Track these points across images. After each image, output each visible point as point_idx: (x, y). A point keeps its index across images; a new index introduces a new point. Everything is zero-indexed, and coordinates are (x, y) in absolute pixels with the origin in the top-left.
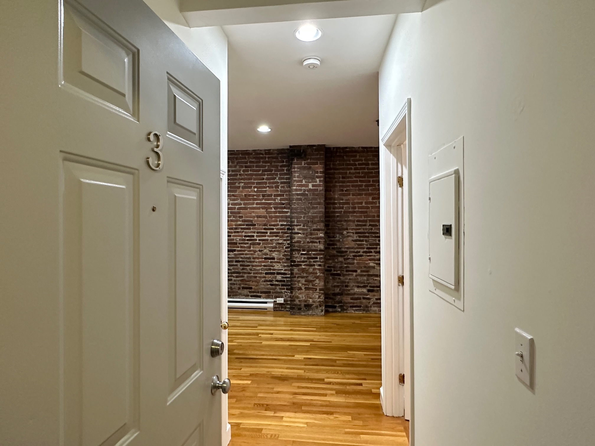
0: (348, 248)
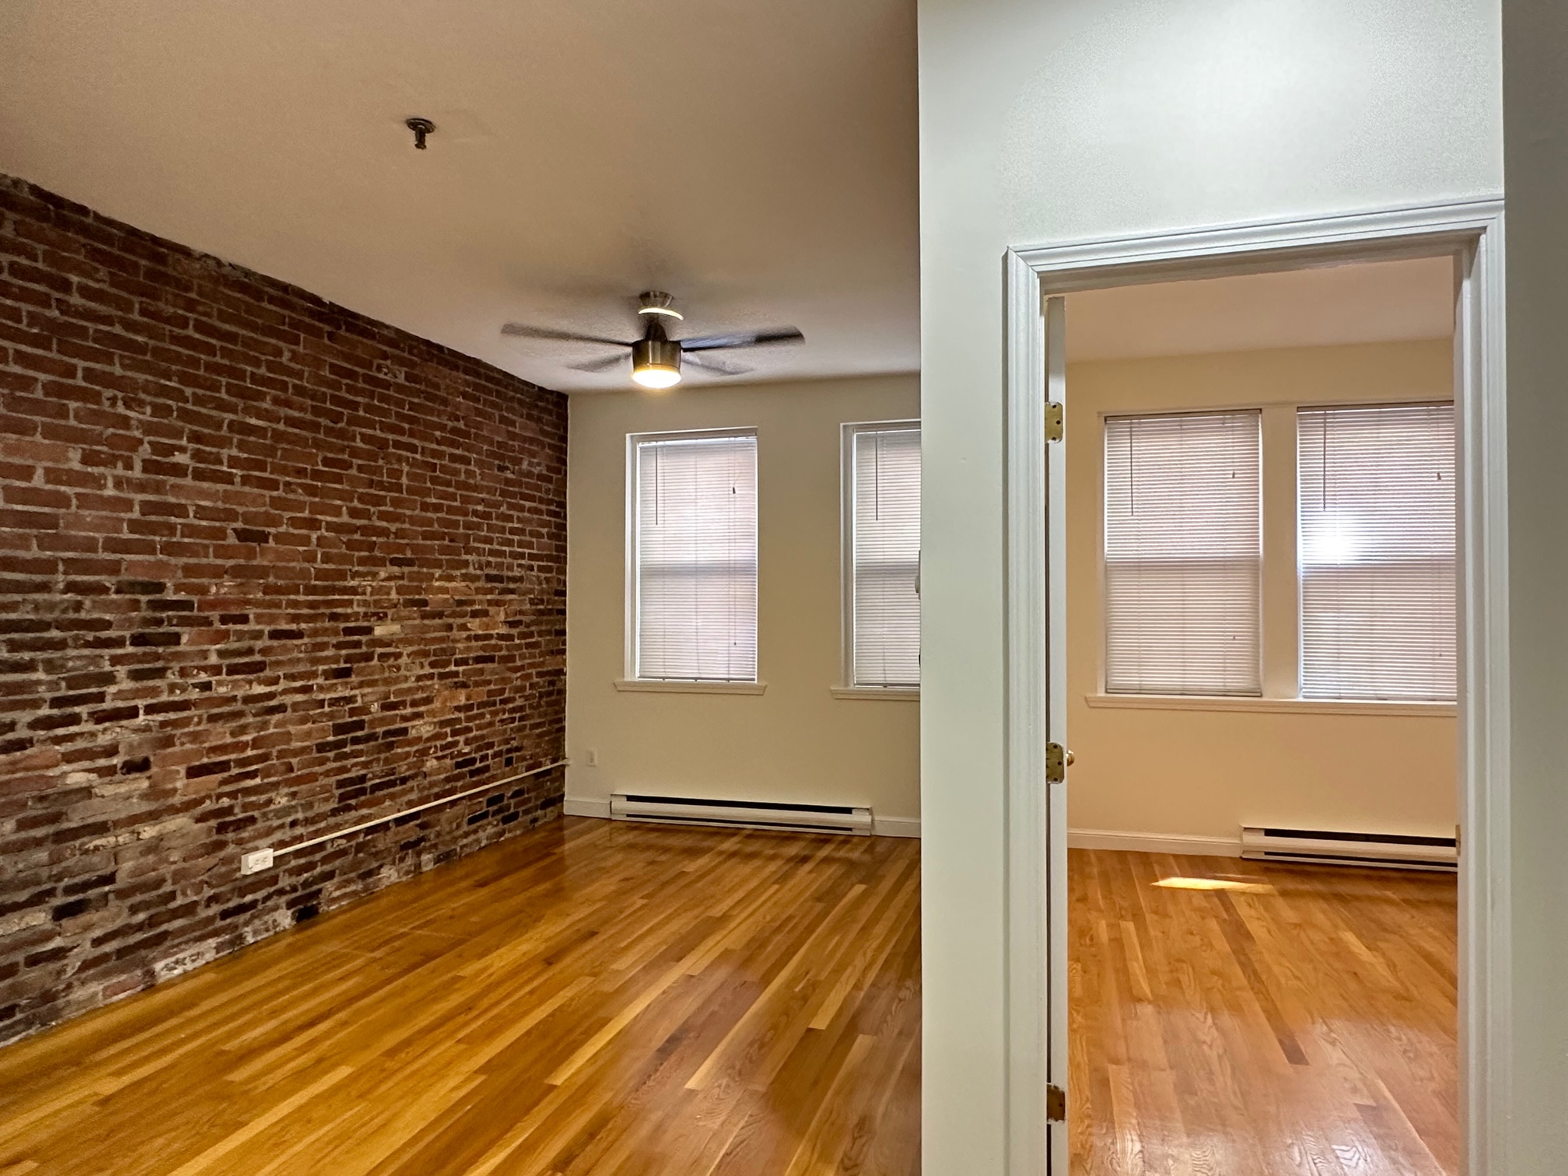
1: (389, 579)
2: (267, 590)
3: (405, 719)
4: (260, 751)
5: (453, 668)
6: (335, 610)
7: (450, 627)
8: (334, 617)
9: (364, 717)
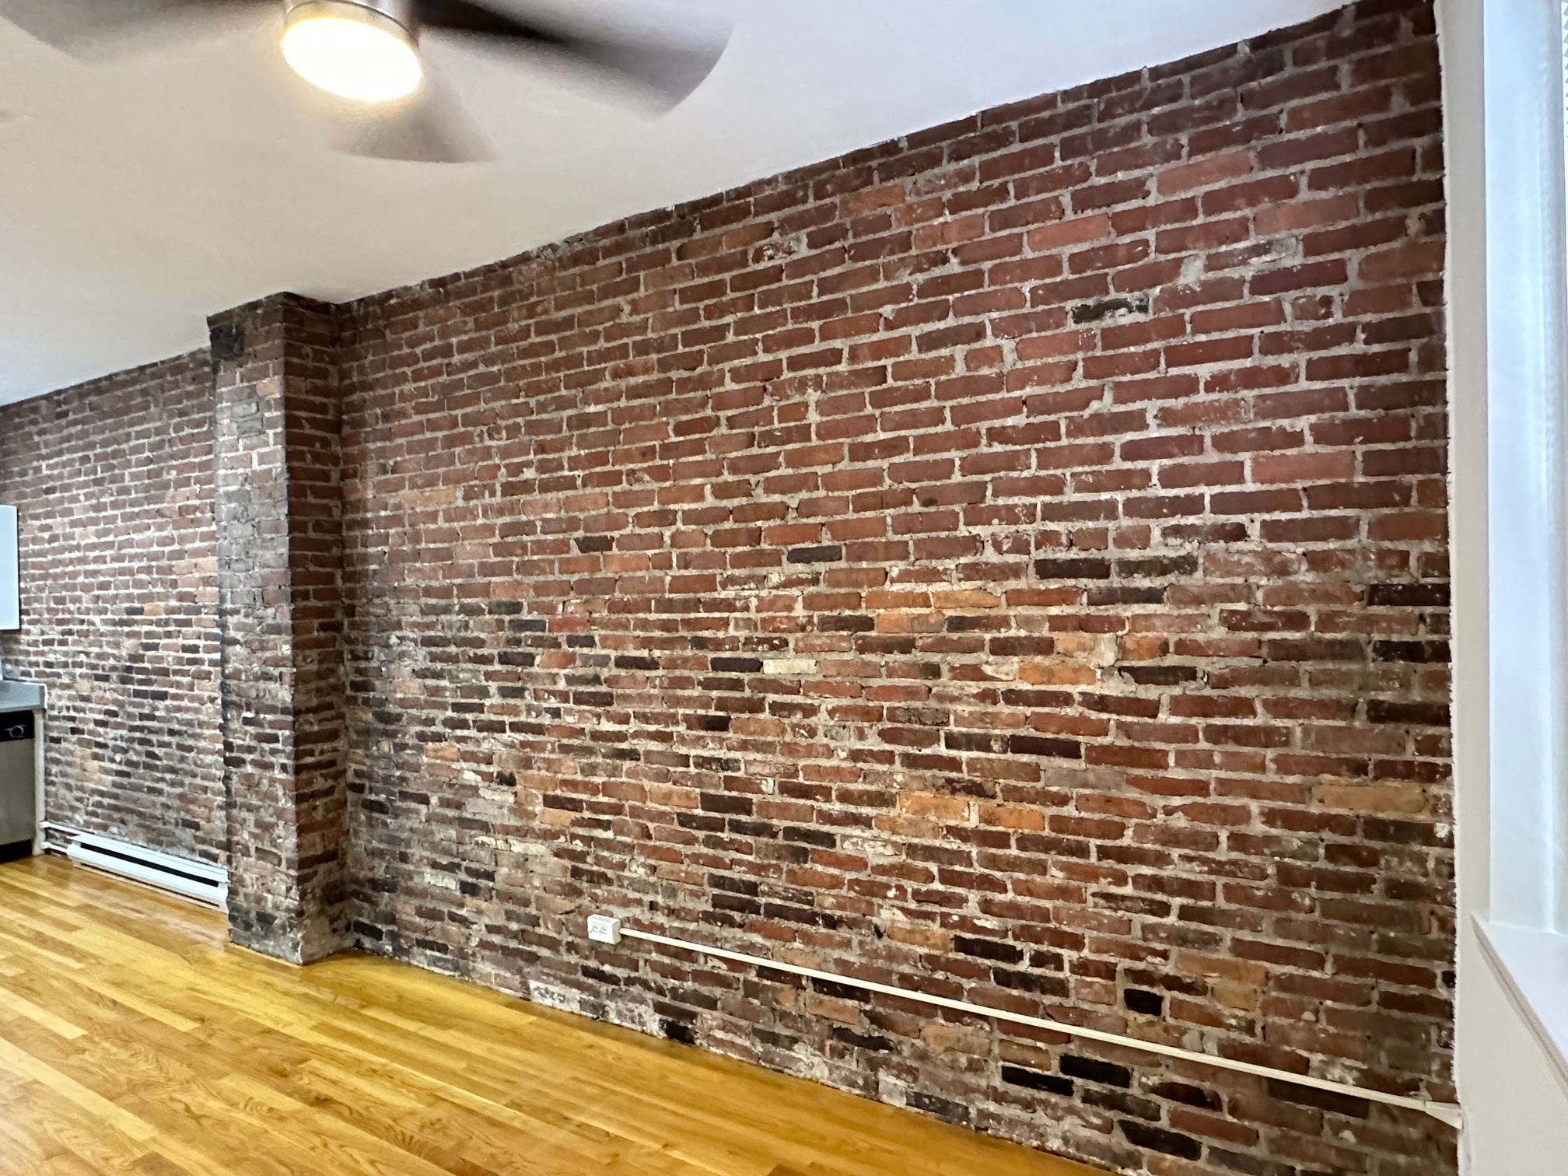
0: (403, 703)
1: (789, 583)
2: (613, 607)
3: (827, 818)
4: (613, 801)
5: (941, 750)
6: (700, 634)
7: (933, 671)
8: (700, 643)
9: (749, 796)
